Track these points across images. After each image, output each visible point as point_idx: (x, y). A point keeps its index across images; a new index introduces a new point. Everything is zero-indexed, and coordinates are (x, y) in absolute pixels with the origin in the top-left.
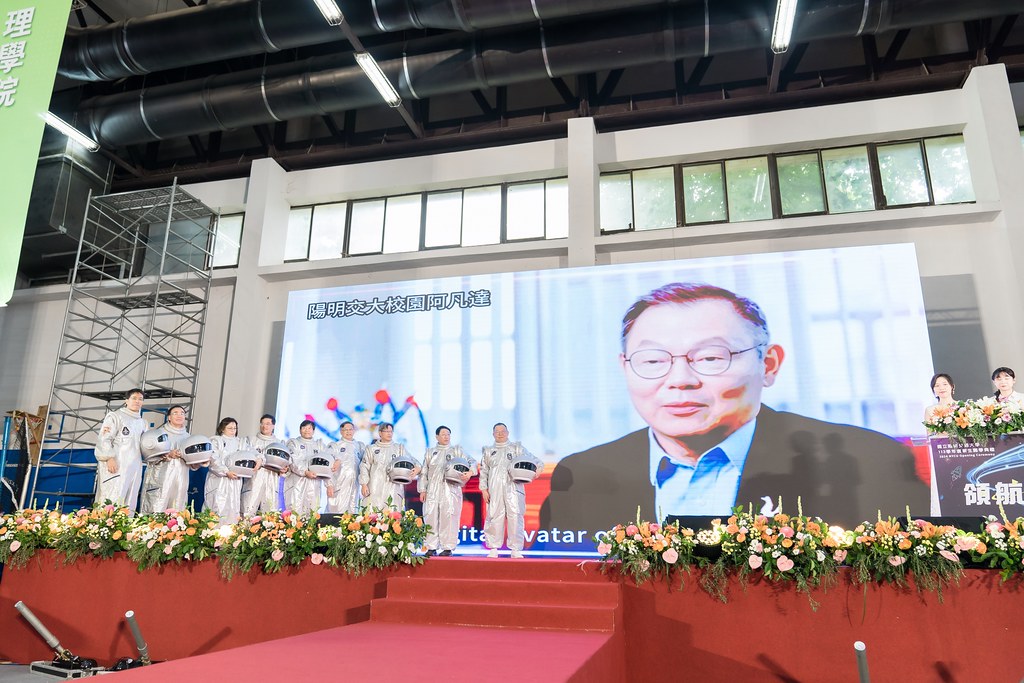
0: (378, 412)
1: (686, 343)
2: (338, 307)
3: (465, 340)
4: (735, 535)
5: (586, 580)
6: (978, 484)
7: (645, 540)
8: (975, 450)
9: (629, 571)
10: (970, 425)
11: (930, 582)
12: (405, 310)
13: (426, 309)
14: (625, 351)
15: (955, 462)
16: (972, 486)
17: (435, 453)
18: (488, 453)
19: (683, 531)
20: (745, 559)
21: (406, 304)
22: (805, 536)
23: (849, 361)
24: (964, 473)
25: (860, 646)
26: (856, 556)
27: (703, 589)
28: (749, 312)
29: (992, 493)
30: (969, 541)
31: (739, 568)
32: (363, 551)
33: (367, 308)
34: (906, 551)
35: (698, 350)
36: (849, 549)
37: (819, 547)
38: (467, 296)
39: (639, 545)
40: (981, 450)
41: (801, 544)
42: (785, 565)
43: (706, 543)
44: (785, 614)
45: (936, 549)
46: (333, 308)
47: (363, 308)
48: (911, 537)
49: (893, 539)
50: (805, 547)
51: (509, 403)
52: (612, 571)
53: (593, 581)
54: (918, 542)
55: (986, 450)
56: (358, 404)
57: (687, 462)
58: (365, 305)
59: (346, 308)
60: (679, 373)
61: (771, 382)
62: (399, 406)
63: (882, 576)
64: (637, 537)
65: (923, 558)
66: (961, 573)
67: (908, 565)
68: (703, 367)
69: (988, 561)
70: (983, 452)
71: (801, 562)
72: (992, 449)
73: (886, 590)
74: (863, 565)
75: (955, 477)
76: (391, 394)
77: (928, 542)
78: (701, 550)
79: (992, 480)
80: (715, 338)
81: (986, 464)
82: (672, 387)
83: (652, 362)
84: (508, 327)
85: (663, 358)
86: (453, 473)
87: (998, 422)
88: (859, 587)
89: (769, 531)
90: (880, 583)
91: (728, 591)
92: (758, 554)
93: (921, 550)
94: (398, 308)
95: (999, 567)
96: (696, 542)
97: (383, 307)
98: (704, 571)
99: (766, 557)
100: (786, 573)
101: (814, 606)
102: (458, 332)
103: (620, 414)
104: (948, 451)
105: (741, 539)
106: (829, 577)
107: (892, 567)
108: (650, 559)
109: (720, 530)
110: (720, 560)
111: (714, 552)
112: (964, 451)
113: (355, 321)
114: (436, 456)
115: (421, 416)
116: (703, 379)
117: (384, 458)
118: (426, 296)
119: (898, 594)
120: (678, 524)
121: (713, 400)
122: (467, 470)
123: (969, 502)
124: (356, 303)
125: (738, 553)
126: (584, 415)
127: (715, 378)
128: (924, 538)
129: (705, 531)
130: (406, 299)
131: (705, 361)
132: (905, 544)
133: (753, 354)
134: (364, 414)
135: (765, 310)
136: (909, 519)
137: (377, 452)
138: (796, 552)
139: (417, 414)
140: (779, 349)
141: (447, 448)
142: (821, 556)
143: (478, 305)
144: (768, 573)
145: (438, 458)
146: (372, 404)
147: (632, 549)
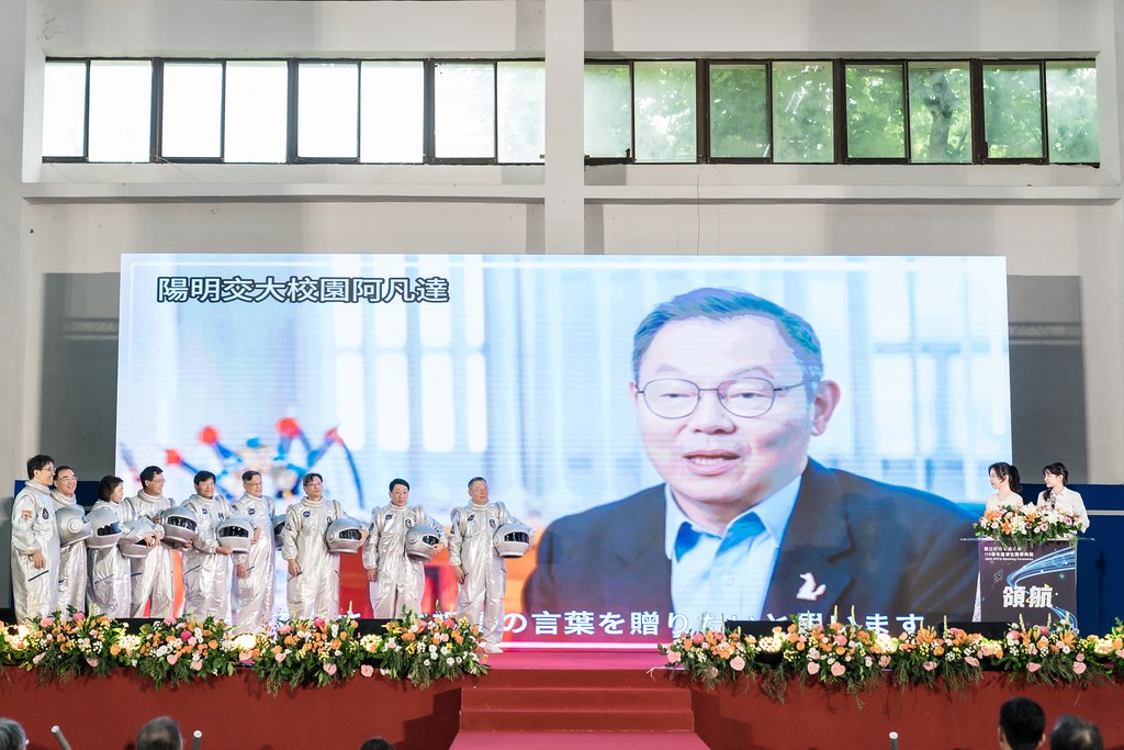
0: (283, 450)
1: (718, 372)
2: (207, 286)
3: (413, 351)
4: (795, 644)
5: (655, 686)
6: (1016, 587)
7: (712, 648)
8: (1017, 554)
9: (699, 677)
10: (1013, 533)
11: (954, 683)
12: (319, 299)
13: (351, 300)
14: (637, 378)
15: (999, 564)
16: (1010, 588)
17: (389, 517)
18: (464, 518)
19: (746, 639)
20: (804, 663)
21: (319, 290)
22: (856, 645)
23: (916, 407)
24: (1006, 575)
25: (894, 735)
26: (898, 661)
27: (763, 692)
28: (800, 337)
29: (1027, 596)
30: (992, 647)
31: (799, 672)
32: (427, 663)
33: (256, 293)
34: (939, 657)
35: (733, 382)
36: (893, 655)
37: (868, 654)
38: (414, 284)
39: (707, 653)
40: (1022, 554)
41: (852, 651)
42: (838, 670)
43: (768, 650)
44: (834, 713)
45: (963, 655)
46: (200, 287)
47: (250, 290)
48: (944, 645)
49: (930, 647)
50: (856, 655)
51: (478, 444)
52: (680, 679)
53: (660, 686)
54: (949, 649)
55: (1026, 554)
56: (252, 436)
57: (713, 530)
58: (253, 285)
59: (221, 289)
60: (708, 413)
61: (821, 432)
62: (316, 442)
63: (917, 678)
64: (705, 646)
65: (952, 663)
66: (979, 675)
67: (939, 670)
68: (739, 407)
69: (1004, 663)
70: (1024, 557)
71: (852, 667)
72: (1031, 554)
73: (921, 690)
74: (903, 670)
75: (997, 580)
76: (302, 424)
77: (957, 650)
78: (763, 657)
79: (1027, 584)
80: (757, 368)
81: (1025, 568)
82: (697, 431)
83: (674, 396)
84: (475, 335)
85: (689, 392)
86: (419, 545)
87: (1037, 530)
88: (899, 688)
89: (826, 640)
90: (916, 684)
91: (785, 694)
92: (815, 661)
93: (950, 656)
94: (307, 295)
95: (1011, 670)
96: (759, 649)
97: (283, 292)
98: (765, 676)
99: (824, 665)
100: (838, 677)
101: (860, 705)
102: (400, 338)
103: (629, 464)
104: (994, 554)
105: (801, 647)
106: (874, 680)
107: (926, 671)
108: (718, 667)
109: (781, 638)
110: (781, 667)
111: (774, 659)
112: (1008, 554)
113: (237, 309)
114: (391, 521)
115: (350, 457)
116: (738, 422)
117: (316, 523)
118: (351, 281)
119: (929, 694)
120: (739, 631)
121: (749, 451)
122: (437, 541)
123: (1005, 605)
124: (238, 281)
125: (798, 659)
126: (581, 464)
127: (754, 421)
128: (955, 646)
129: (766, 638)
130: (319, 281)
131: (741, 399)
132: (939, 651)
133: (801, 391)
134: (262, 452)
135: (820, 333)
136: (945, 627)
137: (307, 514)
138: (848, 659)
139: (341, 455)
140: (833, 386)
141: (404, 509)
142: (869, 662)
143: (430, 299)
144: (824, 678)
145: (393, 526)
146: (273, 437)
147: (702, 657)
